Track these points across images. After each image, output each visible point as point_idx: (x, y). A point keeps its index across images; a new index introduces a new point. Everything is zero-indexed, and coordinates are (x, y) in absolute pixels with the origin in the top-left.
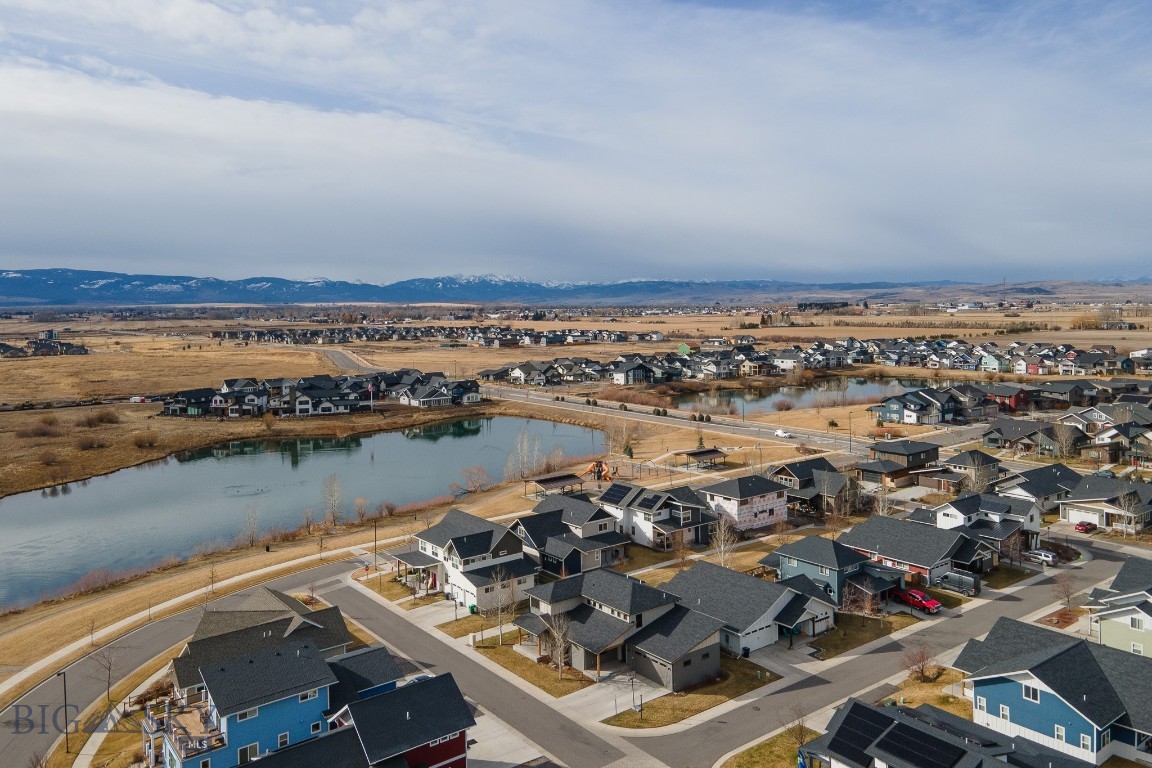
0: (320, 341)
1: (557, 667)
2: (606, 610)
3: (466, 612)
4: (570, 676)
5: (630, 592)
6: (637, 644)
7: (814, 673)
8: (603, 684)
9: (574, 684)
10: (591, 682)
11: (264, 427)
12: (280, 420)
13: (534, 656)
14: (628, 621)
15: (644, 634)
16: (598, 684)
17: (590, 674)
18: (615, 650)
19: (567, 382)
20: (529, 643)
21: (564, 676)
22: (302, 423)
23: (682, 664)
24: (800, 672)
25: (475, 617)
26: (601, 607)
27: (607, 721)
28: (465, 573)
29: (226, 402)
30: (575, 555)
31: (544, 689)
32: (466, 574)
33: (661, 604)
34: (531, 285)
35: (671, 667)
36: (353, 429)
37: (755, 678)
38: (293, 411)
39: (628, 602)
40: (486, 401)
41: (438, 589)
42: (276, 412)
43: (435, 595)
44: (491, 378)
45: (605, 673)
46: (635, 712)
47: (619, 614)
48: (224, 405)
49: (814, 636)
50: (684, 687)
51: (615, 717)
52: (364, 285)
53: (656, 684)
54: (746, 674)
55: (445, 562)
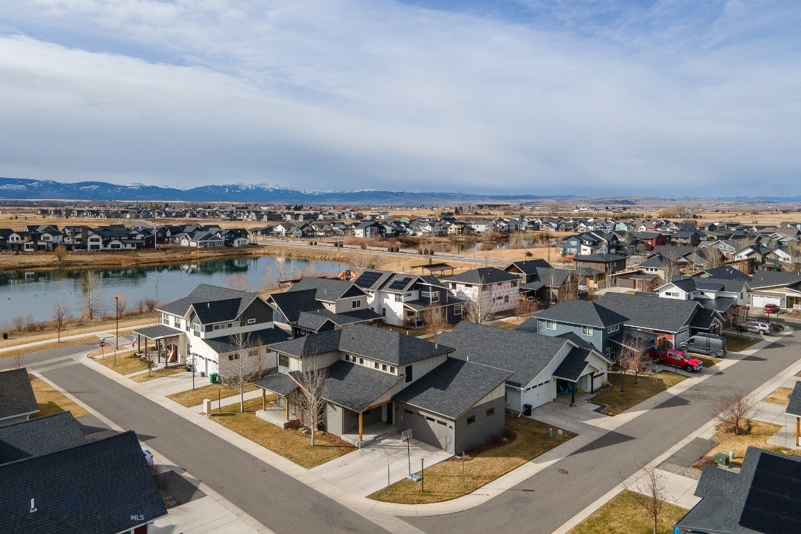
0: (128, 216)
1: (309, 432)
2: (369, 364)
3: (207, 381)
4: (324, 443)
5: (398, 342)
6: (407, 401)
7: (612, 430)
8: (367, 450)
9: (330, 451)
10: (352, 448)
11: (56, 259)
12: (72, 254)
13: (280, 421)
14: (396, 374)
15: (416, 388)
16: (360, 450)
17: (350, 439)
18: (379, 408)
19: (319, 236)
20: (276, 408)
21: (317, 442)
22: (92, 256)
23: (466, 421)
24: (595, 428)
25: (216, 386)
26: (361, 361)
27: (377, 496)
28: (207, 341)
29: (23, 239)
30: (328, 326)
31: (291, 458)
32: (209, 341)
33: (433, 356)
34: (293, 192)
35: (453, 424)
36: (137, 260)
37: (546, 437)
38: (86, 247)
39: (395, 352)
40: (254, 245)
41: (180, 361)
42: (69, 248)
43: (176, 367)
44: (259, 233)
45: (368, 437)
46: (411, 482)
47: (384, 368)
48: (20, 241)
49: (592, 392)
50: (469, 448)
51: (386, 489)
52: (169, 189)
53: (434, 448)
54: (535, 433)
55: (187, 332)
